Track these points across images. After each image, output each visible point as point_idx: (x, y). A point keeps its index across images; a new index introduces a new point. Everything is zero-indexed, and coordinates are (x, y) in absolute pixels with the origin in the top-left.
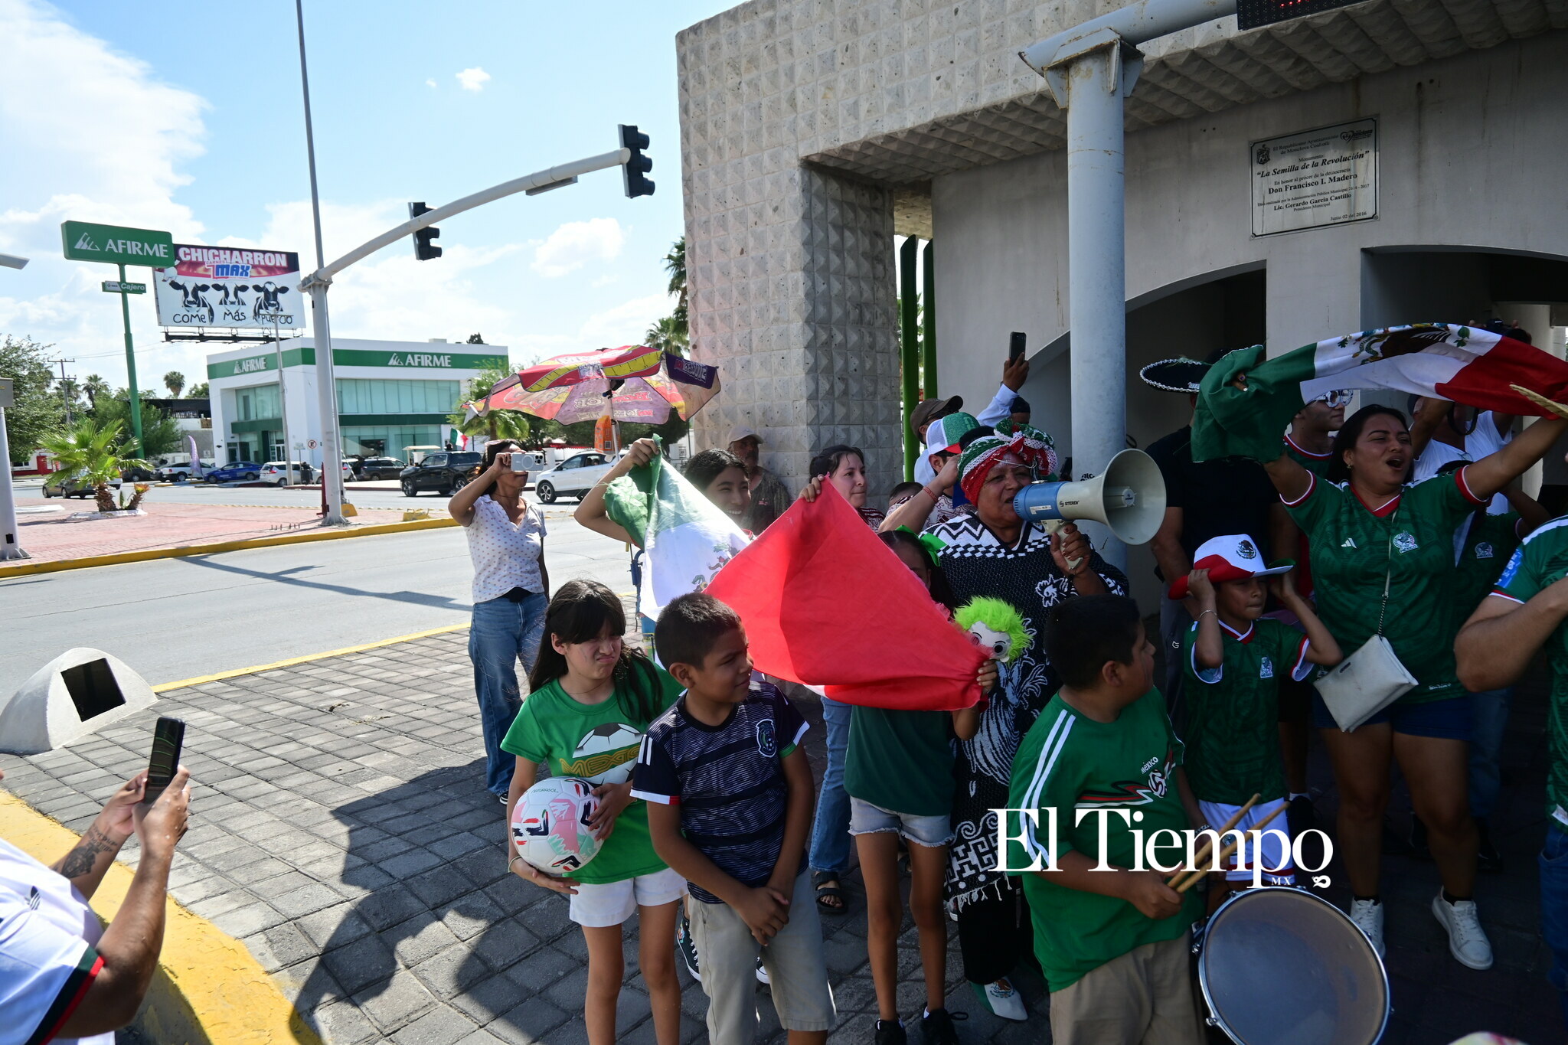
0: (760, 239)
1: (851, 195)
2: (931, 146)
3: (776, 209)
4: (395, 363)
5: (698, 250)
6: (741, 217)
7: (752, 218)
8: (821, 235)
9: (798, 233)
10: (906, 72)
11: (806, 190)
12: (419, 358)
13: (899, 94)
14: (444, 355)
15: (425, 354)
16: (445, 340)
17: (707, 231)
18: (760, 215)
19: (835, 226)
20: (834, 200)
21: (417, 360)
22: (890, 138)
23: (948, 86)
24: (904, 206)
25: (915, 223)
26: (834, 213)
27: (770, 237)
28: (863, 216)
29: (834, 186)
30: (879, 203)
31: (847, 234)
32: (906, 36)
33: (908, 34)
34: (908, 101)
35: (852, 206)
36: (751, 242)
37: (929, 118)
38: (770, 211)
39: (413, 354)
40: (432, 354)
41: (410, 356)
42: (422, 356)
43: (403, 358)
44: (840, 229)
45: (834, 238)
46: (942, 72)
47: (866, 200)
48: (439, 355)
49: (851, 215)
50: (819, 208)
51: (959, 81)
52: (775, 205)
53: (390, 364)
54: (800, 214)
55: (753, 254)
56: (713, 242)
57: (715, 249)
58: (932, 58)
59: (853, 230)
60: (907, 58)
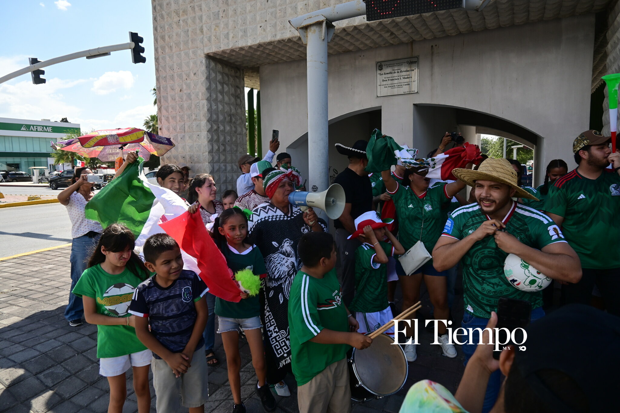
0: (188, 86)
1: (226, 70)
2: (258, 53)
3: (195, 74)
4: (24, 129)
5: (162, 89)
6: (180, 76)
7: (185, 77)
8: (214, 86)
9: (204, 85)
10: (248, 23)
11: (207, 67)
12: (36, 127)
13: (245, 31)
14: (49, 126)
15: (39, 126)
16: (49, 120)
17: (166, 81)
18: (188, 76)
19: (220, 83)
20: (219, 72)
21: (35, 128)
22: (242, 49)
23: (264, 30)
24: (249, 76)
25: (253, 83)
26: (219, 77)
27: (192, 85)
28: (232, 79)
29: (219, 66)
30: (238, 74)
31: (225, 86)
32: (248, 9)
33: (248, 8)
34: (249, 35)
35: (227, 75)
36: (184, 87)
37: (257, 42)
38: (192, 75)
39: (33, 126)
40: (43, 126)
41: (32, 127)
42: (38, 127)
43: (28, 127)
44: (222, 84)
45: (219, 87)
46: (262, 25)
47: (233, 73)
48: (46, 127)
49: (226, 79)
50: (213, 75)
51: (269, 29)
52: (194, 72)
53: (22, 129)
54: (205, 77)
55: (185, 92)
56: (168, 85)
57: (169, 89)
58: (258, 18)
59: (227, 85)
60: (248, 17)
